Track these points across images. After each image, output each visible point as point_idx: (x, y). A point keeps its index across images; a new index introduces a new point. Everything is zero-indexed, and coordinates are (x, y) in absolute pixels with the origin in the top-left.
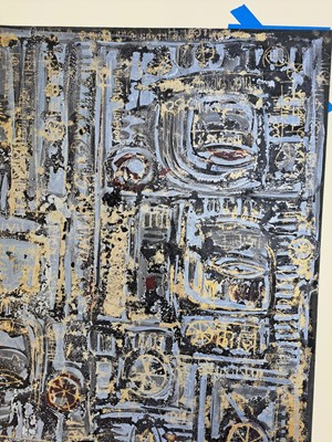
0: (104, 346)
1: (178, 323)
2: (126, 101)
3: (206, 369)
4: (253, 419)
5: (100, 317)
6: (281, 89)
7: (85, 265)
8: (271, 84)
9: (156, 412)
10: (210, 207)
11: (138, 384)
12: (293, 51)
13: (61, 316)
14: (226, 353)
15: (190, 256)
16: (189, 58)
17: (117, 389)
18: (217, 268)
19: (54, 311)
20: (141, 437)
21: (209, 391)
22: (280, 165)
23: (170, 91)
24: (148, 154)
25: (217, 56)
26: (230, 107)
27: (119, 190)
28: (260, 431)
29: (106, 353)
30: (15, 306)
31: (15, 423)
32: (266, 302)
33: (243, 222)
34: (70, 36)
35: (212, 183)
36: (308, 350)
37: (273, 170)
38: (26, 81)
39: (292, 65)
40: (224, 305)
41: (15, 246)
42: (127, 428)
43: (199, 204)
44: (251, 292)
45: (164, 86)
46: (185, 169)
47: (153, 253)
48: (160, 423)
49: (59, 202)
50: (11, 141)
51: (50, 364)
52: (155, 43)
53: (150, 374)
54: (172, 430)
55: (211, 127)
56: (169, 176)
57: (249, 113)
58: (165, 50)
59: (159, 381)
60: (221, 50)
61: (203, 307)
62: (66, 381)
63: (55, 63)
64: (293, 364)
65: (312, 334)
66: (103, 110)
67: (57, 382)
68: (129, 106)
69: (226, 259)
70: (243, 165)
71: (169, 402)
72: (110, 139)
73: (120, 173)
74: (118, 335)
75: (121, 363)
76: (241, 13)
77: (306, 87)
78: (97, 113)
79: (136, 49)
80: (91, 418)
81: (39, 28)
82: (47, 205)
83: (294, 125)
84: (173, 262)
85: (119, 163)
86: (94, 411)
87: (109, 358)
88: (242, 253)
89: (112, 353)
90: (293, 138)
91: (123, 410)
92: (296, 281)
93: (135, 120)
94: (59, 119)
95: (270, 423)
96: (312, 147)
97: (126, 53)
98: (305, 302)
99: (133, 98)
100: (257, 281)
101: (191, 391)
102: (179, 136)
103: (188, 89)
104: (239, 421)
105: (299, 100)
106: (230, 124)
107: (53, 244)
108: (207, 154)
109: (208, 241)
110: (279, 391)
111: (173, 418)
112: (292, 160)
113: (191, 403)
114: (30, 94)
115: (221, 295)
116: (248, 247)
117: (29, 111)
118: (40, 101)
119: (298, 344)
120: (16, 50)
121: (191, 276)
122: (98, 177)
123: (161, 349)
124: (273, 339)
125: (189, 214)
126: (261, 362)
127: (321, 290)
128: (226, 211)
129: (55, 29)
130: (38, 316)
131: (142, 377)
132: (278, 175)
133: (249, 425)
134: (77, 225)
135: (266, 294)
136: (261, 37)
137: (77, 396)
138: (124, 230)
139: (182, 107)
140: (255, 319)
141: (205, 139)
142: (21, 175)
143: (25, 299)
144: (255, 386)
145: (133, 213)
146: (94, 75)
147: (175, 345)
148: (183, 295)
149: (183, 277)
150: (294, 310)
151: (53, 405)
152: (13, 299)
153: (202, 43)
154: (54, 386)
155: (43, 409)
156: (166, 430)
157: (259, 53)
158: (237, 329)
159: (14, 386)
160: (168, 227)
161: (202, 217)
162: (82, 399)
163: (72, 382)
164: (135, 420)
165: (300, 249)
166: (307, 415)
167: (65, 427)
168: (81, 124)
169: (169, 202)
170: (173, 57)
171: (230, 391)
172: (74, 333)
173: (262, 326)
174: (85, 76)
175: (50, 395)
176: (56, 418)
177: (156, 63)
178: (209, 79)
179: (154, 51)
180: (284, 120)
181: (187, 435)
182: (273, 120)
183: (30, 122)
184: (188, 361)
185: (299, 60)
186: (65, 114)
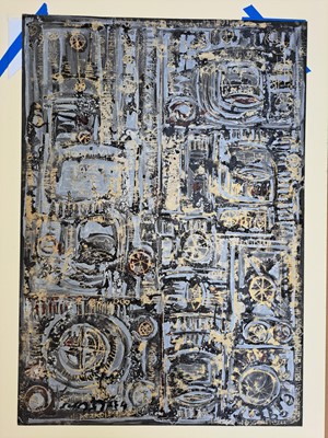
0: (166, 230)
1: (214, 213)
2: (177, 66)
3: (234, 242)
4: (266, 274)
5: (163, 211)
6: (277, 59)
7: (153, 177)
8: (271, 55)
9: (202, 272)
10: (234, 135)
11: (190, 254)
12: (283, 34)
13: (137, 211)
14: (247, 231)
15: (222, 168)
16: (218, 39)
17: (176, 258)
18: (240, 176)
19: (133, 208)
20: (193, 290)
21: (237, 255)
22: (277, 107)
23: (205, 59)
24: (193, 101)
25: (236, 37)
26: (245, 70)
27: (173, 126)
28: (271, 281)
29: (168, 234)
30: (106, 206)
31: (107, 285)
32: (272, 196)
33: (255, 144)
34: (139, 24)
35: (235, 119)
36: (299, 226)
37: (274, 110)
38: (109, 54)
39: (283, 43)
40: (245, 199)
41: (104, 165)
42: (183, 284)
43: (227, 133)
44: (262, 190)
45: (202, 57)
46: (217, 111)
47: (197, 167)
48: (205, 280)
49: (134, 135)
50: (100, 93)
51: (131, 243)
52: (195, 29)
53: (197, 247)
54: (213, 284)
55: (233, 83)
56: (206, 115)
57: (257, 74)
58: (202, 33)
59: (204, 251)
60: (238, 34)
61: (231, 201)
62: (142, 254)
63: (129, 41)
64: (290, 236)
65: (302, 216)
66: (162, 73)
67: (135, 256)
68: (179, 70)
69: (245, 169)
70: (254, 107)
71: (211, 265)
72: (167, 91)
73: (174, 114)
74: (175, 222)
75: (178, 241)
76: (250, 10)
77: (292, 57)
78: (158, 74)
79: (182, 33)
80: (159, 278)
81: (118, 19)
82: (125, 137)
83: (285, 81)
84: (211, 172)
85: (173, 107)
86: (161, 274)
87: (170, 237)
88: (255, 165)
89: (172, 234)
90: (285, 90)
91: (180, 272)
92: (290, 182)
93: (183, 79)
94: (132, 78)
95: (277, 276)
96: (297, 95)
97: (176, 35)
98: (296, 195)
99: (181, 64)
100: (265, 183)
101: (225, 257)
102: (213, 89)
103: (218, 58)
104: (257, 275)
105: (288, 65)
106: (245, 81)
107: (130, 163)
108: (231, 100)
109: (233, 158)
110: (282, 254)
111: (213, 276)
112: (285, 104)
113: (226, 265)
114: (112, 62)
115: (243, 193)
116: (259, 161)
117: (112, 73)
118: (119, 66)
119: (293, 223)
120: (103, 33)
121: (223, 181)
122: (159, 117)
123: (204, 230)
124: (277, 220)
125: (220, 141)
126: (270, 235)
127: (307, 187)
128: (244, 138)
129: (128, 19)
130: (121, 212)
131: (192, 249)
132: (277, 113)
133: (263, 278)
134: (146, 150)
135: (272, 191)
136: (263, 25)
137: (149, 264)
138: (178, 152)
139: (214, 70)
140: (265, 208)
141: (229, 90)
142: (108, 117)
143: (113, 200)
144: (266, 251)
145: (183, 140)
146: (155, 50)
147: (213, 227)
148: (217, 194)
149: (217, 182)
150: (290, 201)
151: (133, 271)
152: (104, 201)
153: (225, 29)
154: (134, 258)
155: (126, 275)
156: (209, 284)
157: (262, 35)
158: (253, 215)
159: (106, 260)
160: (207, 149)
161: (230, 142)
162: (153, 266)
163: (146, 255)
164: (188, 279)
165: (292, 161)
166: (301, 268)
167: (142, 286)
168: (147, 82)
169: (207, 132)
170: (207, 38)
171: (250, 256)
172: (146, 222)
173: (269, 211)
174: (149, 50)
175: (131, 265)
176: (135, 280)
177: (196, 41)
178: (231, 52)
179: (194, 34)
180: (279, 78)
181: (223, 286)
182: (272, 78)
183: (113, 81)
184: (222, 237)
185: (287, 40)
186: (136, 76)
